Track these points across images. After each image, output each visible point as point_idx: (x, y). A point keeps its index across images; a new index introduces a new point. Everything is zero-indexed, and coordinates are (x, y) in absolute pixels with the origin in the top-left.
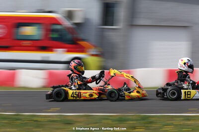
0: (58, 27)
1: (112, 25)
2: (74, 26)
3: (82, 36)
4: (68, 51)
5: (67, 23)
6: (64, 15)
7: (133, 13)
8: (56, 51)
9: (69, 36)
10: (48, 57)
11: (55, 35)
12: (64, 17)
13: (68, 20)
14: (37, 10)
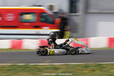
0: (45, 14)
1: (76, 13)
2: (54, 14)
4: (51, 28)
5: (50, 12)
6: (48, 8)
8: (44, 28)
9: (51, 20)
10: (39, 32)
11: (43, 20)
12: (48, 9)
13: (50, 10)
14: (33, 5)
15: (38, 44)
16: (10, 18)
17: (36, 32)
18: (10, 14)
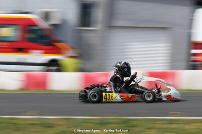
2: (52, 28)
3: (59, 38)
7: (111, 14)
10: (25, 59)
14: (14, 11)
17: (19, 59)
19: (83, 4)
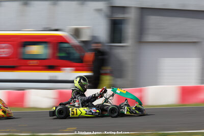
0: (66, 45)
1: (121, 43)
2: (82, 44)
4: (77, 70)
5: (74, 42)
6: (72, 33)
8: (64, 70)
9: (77, 54)
10: (56, 77)
11: (63, 55)
12: (71, 35)
13: (75, 38)
14: (45, 28)
15: (54, 98)
16: (4, 51)
17: (51, 77)
18: (4, 45)
19: (112, 20)
